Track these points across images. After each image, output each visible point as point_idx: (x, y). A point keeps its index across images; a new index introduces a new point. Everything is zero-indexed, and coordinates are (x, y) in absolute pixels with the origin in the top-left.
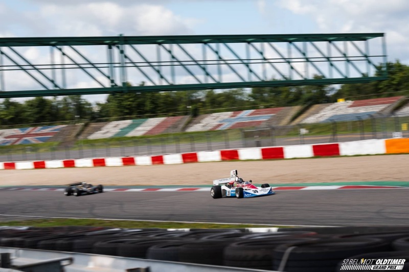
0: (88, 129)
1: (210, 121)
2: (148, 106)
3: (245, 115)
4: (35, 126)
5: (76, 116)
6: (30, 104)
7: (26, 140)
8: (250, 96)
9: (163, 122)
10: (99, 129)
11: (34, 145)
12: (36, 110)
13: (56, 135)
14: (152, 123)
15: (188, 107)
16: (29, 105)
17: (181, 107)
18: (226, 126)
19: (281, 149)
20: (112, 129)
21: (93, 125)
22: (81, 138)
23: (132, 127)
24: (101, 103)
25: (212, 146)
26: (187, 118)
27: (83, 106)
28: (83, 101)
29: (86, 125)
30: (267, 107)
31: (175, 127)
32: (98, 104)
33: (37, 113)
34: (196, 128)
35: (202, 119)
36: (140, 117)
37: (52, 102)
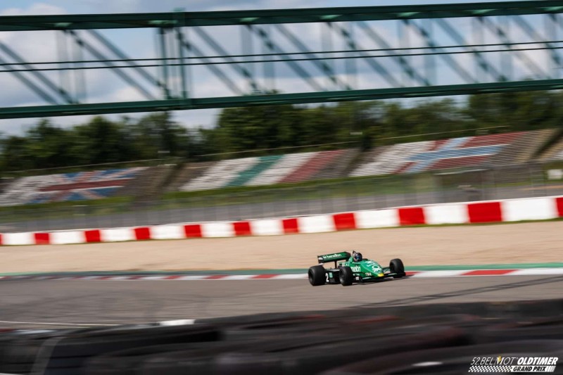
0: (183, 174)
1: (392, 158)
2: (286, 132)
3: (454, 146)
4: (90, 169)
5: (160, 152)
6: (82, 131)
7: (76, 195)
8: (464, 112)
9: (313, 160)
10: (199, 174)
11: (90, 202)
12: (92, 142)
13: (128, 184)
14: (292, 162)
15: (352, 133)
16: (82, 134)
17: (343, 133)
18: (421, 166)
19: (498, 205)
20: (222, 173)
21: (193, 167)
22: (171, 189)
23: (257, 169)
24: (206, 128)
25: (388, 200)
26: (351, 153)
27: (172, 133)
28: (173, 124)
29: (179, 167)
30: (493, 132)
31: (331, 168)
32: (201, 130)
33: (95, 147)
34: (368, 170)
35: (378, 154)
36: (270, 153)
37: (119, 128)
